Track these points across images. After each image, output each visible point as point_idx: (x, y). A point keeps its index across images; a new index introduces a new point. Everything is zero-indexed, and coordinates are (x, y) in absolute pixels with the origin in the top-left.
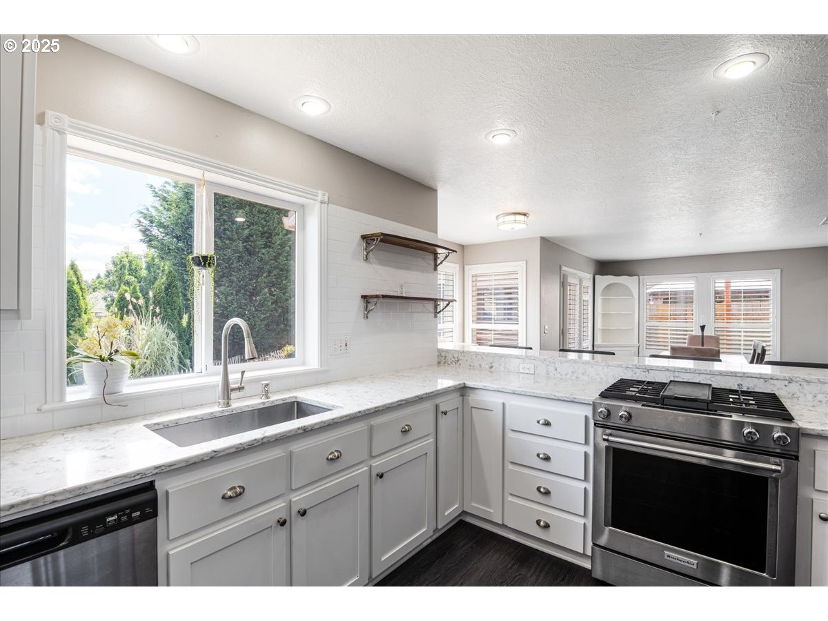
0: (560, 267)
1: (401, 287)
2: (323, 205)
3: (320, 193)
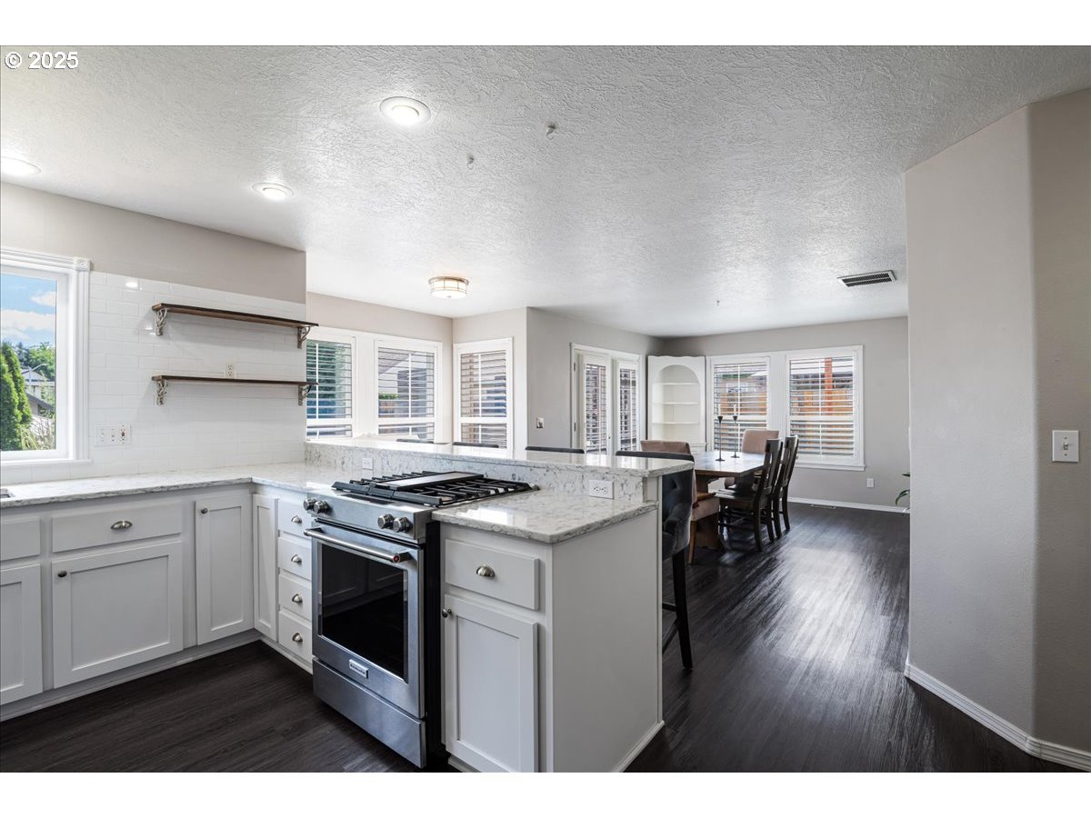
0: (570, 344)
1: (230, 367)
2: (81, 273)
3: (75, 259)
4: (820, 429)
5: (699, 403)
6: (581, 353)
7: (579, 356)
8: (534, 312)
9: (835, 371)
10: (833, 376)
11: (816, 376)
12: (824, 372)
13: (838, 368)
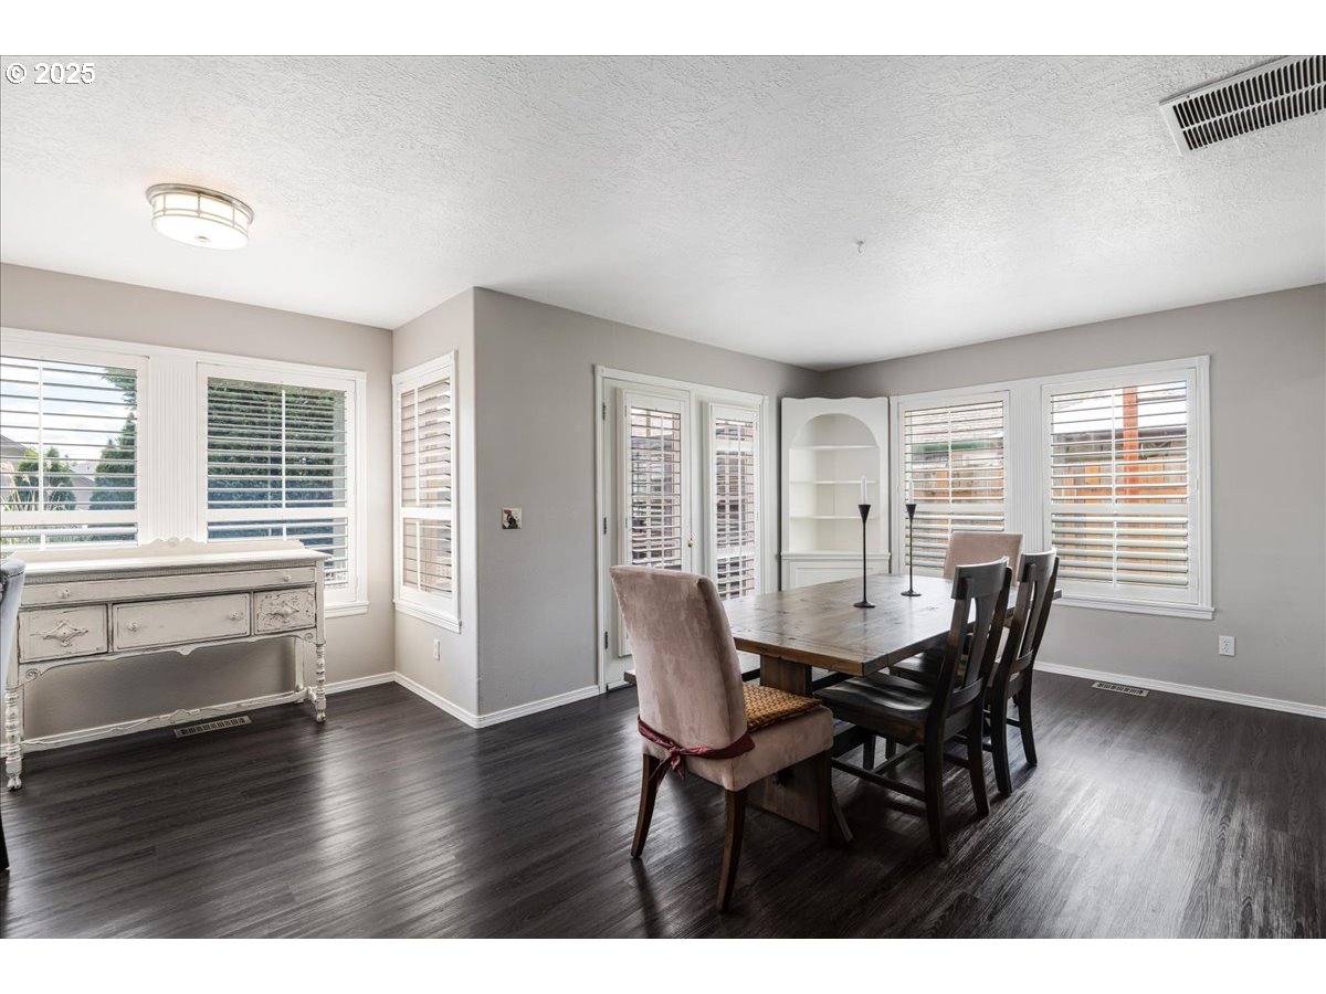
0: (593, 367)
4: (1115, 530)
5: (878, 482)
6: (619, 385)
7: (616, 394)
8: (488, 298)
9: (1143, 423)
10: (1141, 435)
11: (1105, 435)
12: (1121, 427)
13: (1151, 417)
